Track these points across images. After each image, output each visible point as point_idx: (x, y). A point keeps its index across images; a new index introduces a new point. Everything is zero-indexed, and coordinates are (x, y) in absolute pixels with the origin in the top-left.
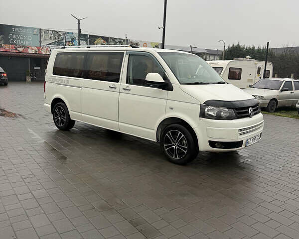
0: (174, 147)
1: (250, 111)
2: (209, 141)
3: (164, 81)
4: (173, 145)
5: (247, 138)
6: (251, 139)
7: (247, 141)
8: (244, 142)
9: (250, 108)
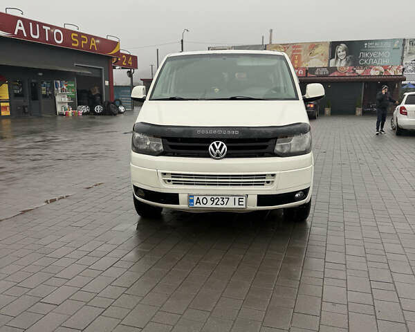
5: (191, 192)
6: (209, 198)
7: (191, 198)
8: (183, 198)
9: (215, 143)
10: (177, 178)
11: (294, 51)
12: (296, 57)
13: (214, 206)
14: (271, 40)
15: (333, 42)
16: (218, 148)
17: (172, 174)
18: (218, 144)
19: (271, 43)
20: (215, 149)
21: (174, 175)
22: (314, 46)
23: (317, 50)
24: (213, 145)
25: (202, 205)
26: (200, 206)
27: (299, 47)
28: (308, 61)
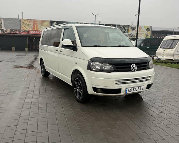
0: (77, 90)
1: (131, 66)
2: (93, 87)
3: (72, 45)
4: (77, 89)
5: (126, 87)
6: (132, 88)
7: (126, 90)
8: (123, 90)
9: (133, 65)
10: (120, 82)
11: (34, 23)
12: (35, 25)
13: (134, 92)
14: (22, 17)
15: (51, 21)
16: (134, 67)
17: (118, 80)
18: (134, 65)
19: (22, 18)
20: (133, 68)
21: (119, 80)
22: (43, 22)
23: (45, 24)
24: (132, 66)
25: (130, 92)
26: (129, 92)
27: (36, 21)
28: (41, 28)
